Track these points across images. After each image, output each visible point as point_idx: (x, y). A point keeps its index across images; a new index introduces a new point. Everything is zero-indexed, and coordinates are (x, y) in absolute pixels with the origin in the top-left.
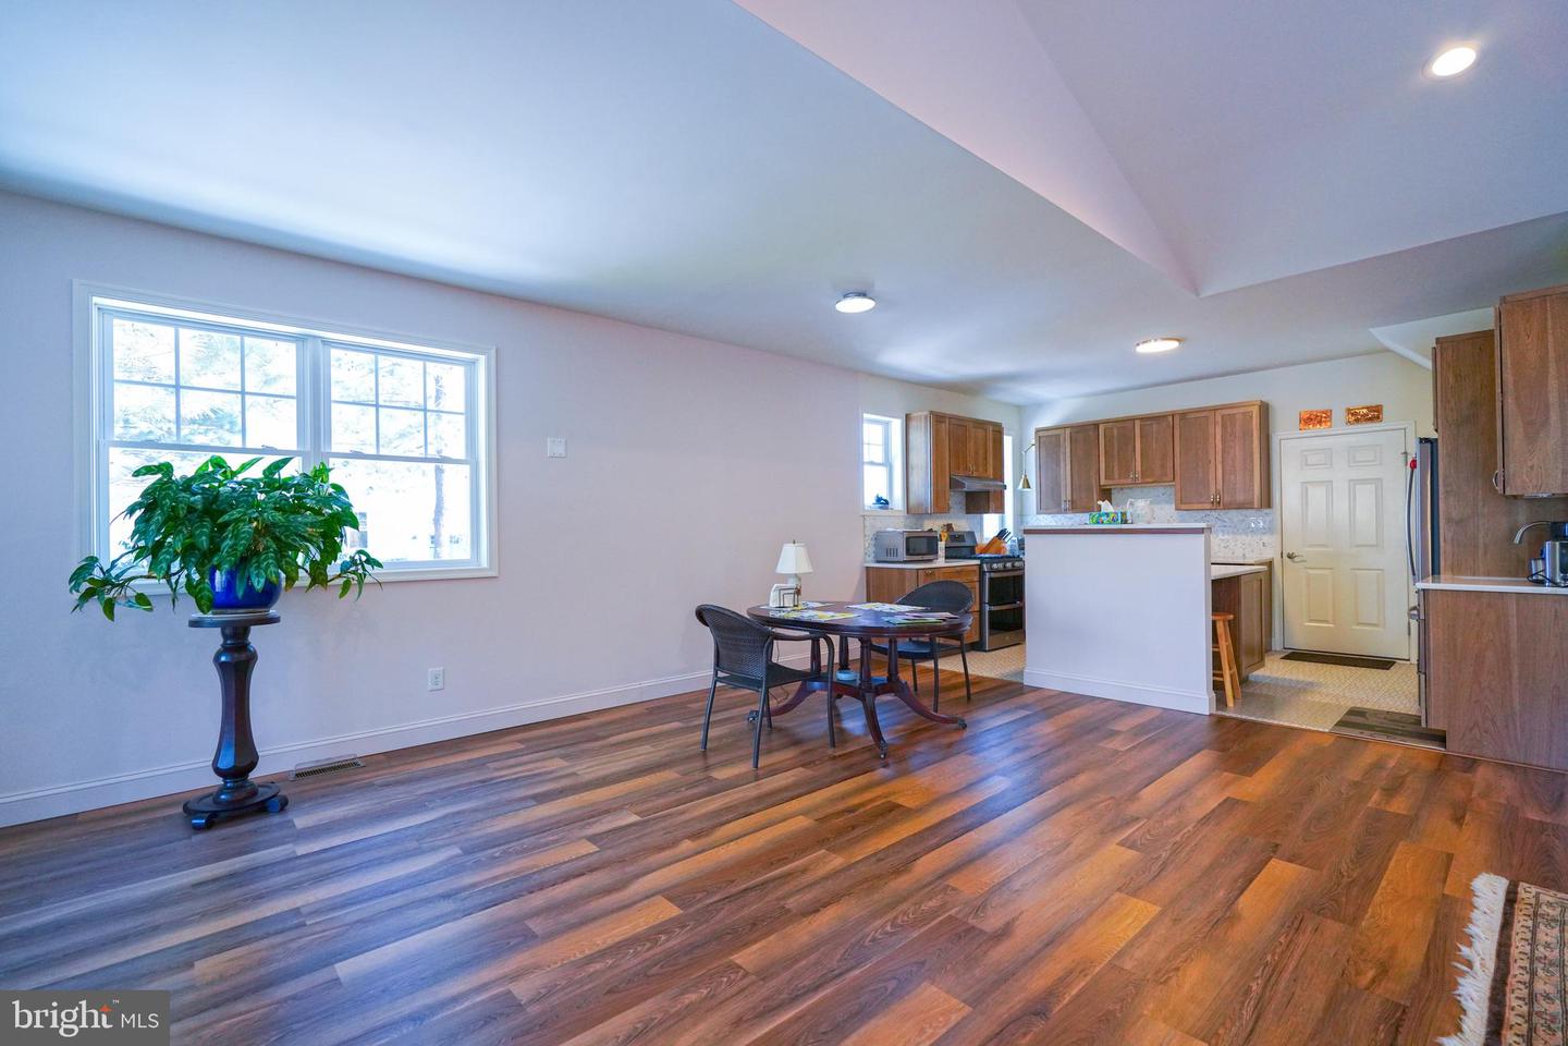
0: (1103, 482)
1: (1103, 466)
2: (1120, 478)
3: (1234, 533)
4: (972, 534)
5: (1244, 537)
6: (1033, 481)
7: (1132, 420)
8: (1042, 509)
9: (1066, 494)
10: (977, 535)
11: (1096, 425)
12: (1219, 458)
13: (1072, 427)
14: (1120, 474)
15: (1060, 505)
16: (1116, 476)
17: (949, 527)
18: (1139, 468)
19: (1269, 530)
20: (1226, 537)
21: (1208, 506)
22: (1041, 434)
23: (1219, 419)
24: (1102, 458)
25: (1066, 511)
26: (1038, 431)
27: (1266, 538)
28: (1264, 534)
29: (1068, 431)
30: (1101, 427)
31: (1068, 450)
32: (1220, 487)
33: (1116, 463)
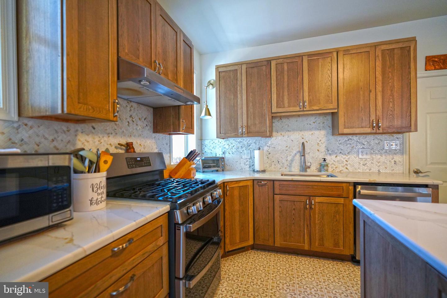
0: (274, 110)
1: (274, 96)
2: (289, 107)
3: (372, 154)
4: (160, 155)
5: (379, 157)
6: (213, 110)
7: (300, 56)
8: (222, 134)
9: (242, 120)
10: (166, 157)
11: (268, 62)
12: (379, 88)
13: (248, 63)
14: (289, 103)
15: (236, 129)
16: (286, 104)
17: (129, 147)
18: (306, 98)
19: (402, 152)
20: (365, 156)
21: (369, 130)
22: (221, 70)
23: (379, 53)
24: (274, 90)
25: (242, 135)
26: (218, 67)
27: (398, 158)
28: (395, 154)
29: (244, 67)
30: (273, 64)
31: (244, 83)
32: (379, 113)
33: (286, 93)
